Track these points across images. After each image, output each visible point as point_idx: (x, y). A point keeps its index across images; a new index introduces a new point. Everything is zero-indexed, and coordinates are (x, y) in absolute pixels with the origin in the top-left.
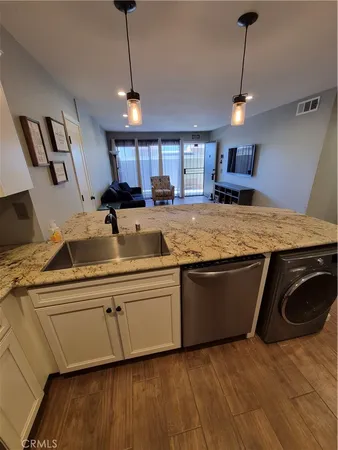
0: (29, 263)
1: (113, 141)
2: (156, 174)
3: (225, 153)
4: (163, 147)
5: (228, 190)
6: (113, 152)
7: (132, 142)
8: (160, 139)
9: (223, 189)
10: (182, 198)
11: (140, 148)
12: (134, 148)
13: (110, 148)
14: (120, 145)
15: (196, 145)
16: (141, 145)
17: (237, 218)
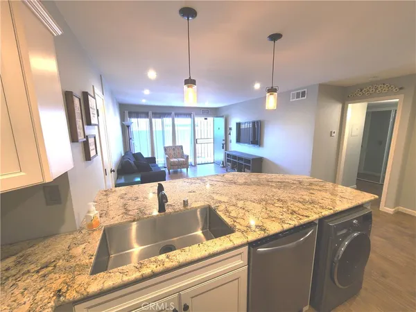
0: (68, 264)
1: (127, 113)
2: (169, 143)
3: (233, 126)
4: (176, 119)
5: (240, 159)
6: (125, 123)
7: (146, 115)
8: (173, 113)
9: (235, 157)
10: (195, 166)
11: (153, 120)
12: (147, 120)
13: (123, 119)
14: (134, 117)
15: (206, 119)
16: (155, 117)
17: (272, 186)
